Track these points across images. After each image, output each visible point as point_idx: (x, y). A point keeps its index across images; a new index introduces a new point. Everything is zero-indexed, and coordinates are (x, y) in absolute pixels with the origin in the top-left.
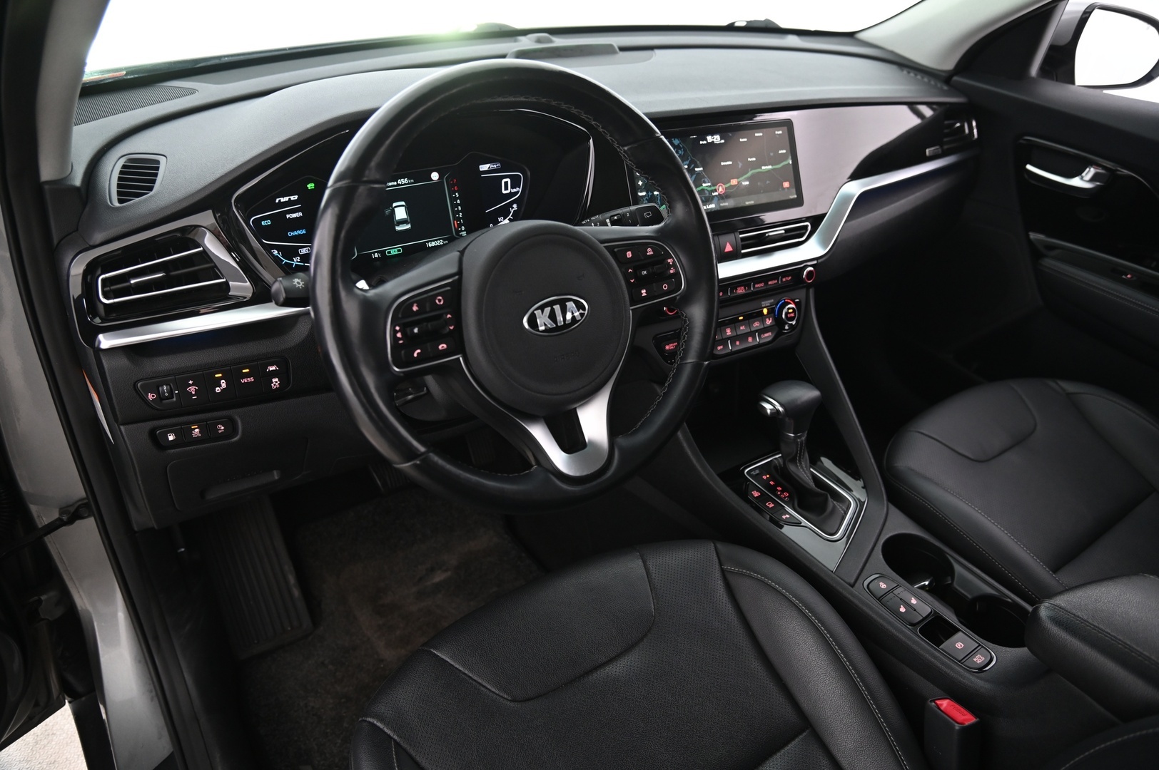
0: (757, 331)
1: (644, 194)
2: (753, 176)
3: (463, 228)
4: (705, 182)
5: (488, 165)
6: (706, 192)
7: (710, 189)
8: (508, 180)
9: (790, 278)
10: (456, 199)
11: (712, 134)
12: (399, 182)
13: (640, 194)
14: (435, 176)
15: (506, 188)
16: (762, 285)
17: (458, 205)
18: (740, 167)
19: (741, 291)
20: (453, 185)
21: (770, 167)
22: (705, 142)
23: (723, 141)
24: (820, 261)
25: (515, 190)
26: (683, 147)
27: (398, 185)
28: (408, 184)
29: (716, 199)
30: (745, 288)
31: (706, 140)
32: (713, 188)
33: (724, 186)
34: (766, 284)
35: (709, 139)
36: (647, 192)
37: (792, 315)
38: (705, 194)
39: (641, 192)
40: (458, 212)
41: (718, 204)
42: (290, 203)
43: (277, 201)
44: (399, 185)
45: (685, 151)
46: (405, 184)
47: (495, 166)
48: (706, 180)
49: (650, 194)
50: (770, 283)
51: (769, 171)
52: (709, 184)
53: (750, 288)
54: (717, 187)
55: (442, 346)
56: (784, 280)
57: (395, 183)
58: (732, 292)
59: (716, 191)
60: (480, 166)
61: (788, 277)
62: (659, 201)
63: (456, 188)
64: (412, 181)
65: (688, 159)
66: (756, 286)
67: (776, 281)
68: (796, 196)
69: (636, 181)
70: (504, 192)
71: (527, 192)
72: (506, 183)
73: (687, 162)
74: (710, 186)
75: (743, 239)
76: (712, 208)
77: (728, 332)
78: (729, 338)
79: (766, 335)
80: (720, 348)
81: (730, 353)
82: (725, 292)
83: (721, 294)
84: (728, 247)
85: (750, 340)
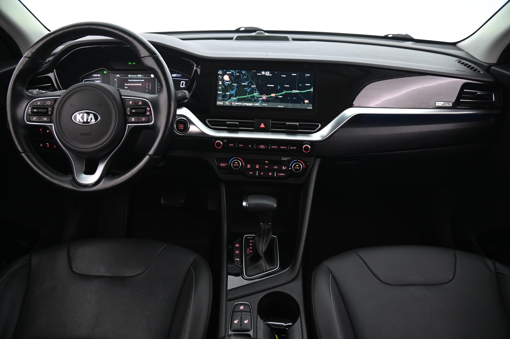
0: (276, 171)
1: (221, 93)
2: (286, 94)
4: (255, 93)
5: (176, 75)
6: (255, 97)
7: (258, 96)
8: (184, 82)
9: (295, 148)
11: (265, 71)
12: (138, 76)
13: (219, 93)
14: (153, 76)
15: (182, 85)
16: (276, 147)
18: (278, 88)
19: (262, 147)
21: (298, 91)
22: (260, 74)
23: (271, 75)
24: (316, 143)
26: (247, 75)
27: (137, 77)
28: (141, 77)
29: (260, 101)
30: (265, 146)
31: (261, 73)
32: (260, 96)
33: (267, 96)
34: (279, 147)
35: (263, 73)
36: (223, 92)
37: (298, 168)
38: (254, 98)
39: (219, 92)
41: (261, 104)
42: (97, 77)
43: (93, 75)
44: (138, 77)
45: (248, 77)
46: (140, 77)
47: (179, 75)
48: (256, 92)
49: (224, 93)
50: (282, 147)
51: (297, 93)
52: (258, 94)
53: (268, 147)
54: (262, 96)
55: (45, 119)
56: (291, 148)
57: (136, 76)
58: (257, 146)
59: (261, 97)
61: (294, 147)
62: (228, 97)
64: (143, 76)
65: (248, 81)
66: (272, 147)
67: (286, 148)
68: (312, 108)
69: (218, 87)
70: (181, 86)
72: (183, 83)
73: (248, 82)
74: (258, 95)
75: (272, 124)
76: (257, 105)
77: (257, 167)
78: (257, 169)
79: (281, 174)
80: (250, 173)
81: (257, 177)
82: (253, 146)
83: (250, 146)
84: (262, 126)
85: (270, 174)
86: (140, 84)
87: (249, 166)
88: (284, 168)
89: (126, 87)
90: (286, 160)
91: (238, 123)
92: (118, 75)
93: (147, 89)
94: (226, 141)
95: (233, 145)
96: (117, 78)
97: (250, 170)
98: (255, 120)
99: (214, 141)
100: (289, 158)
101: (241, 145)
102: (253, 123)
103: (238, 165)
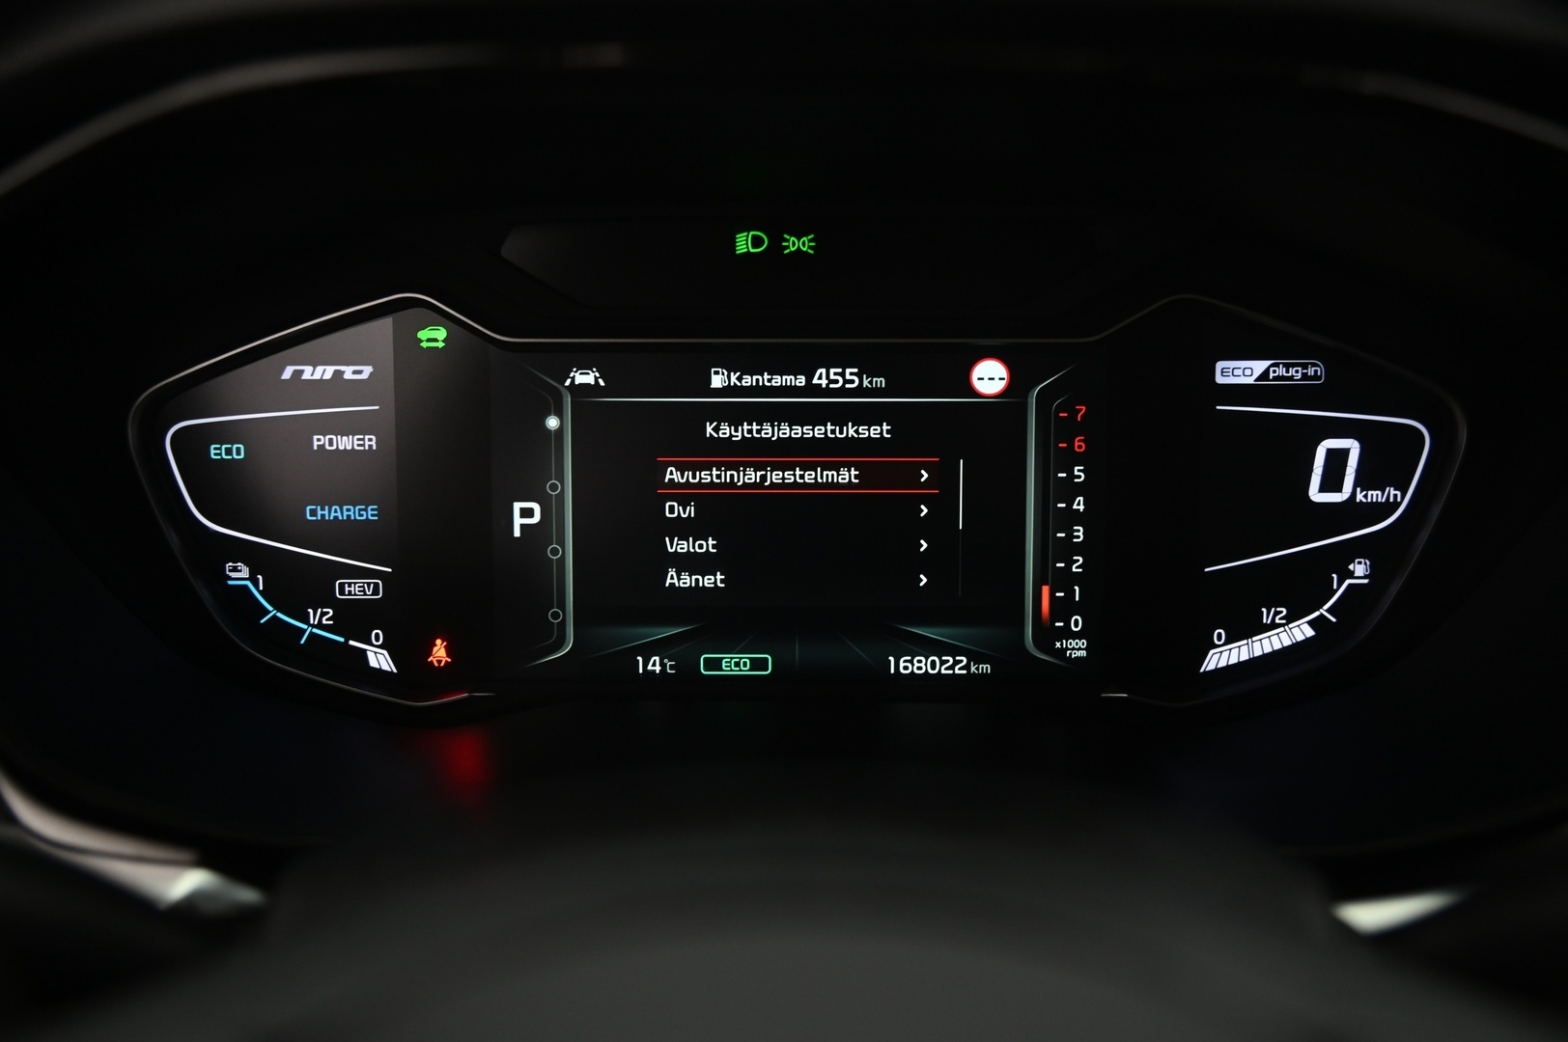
3: (1077, 623)
5: (1260, 366)
8: (1353, 447)
10: (1070, 490)
12: (818, 377)
14: (990, 377)
15: (1332, 482)
17: (1071, 518)
20: (1069, 430)
25: (1375, 495)
27: (811, 390)
28: (860, 391)
40: (1068, 549)
42: (336, 390)
43: (288, 373)
44: (817, 391)
46: (842, 392)
47: (1296, 373)
57: (801, 381)
60: (1220, 365)
63: (1079, 446)
64: (880, 382)
70: (1316, 495)
71: (1436, 511)
72: (1337, 459)
86: (847, 476)
89: (684, 505)
92: (584, 367)
93: (925, 528)
96: (568, 400)
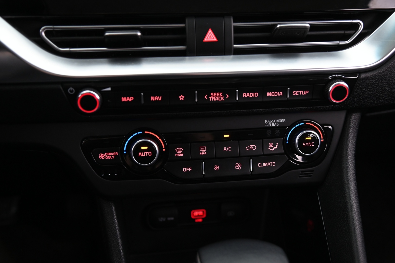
0: (251, 157)
9: (306, 92)
16: (256, 95)
19: (216, 97)
24: (363, 76)
30: (224, 95)
34: (263, 93)
37: (311, 144)
50: (269, 94)
53: (233, 95)
56: (296, 93)
58: (201, 96)
61: (304, 91)
66: (244, 95)
67: (281, 94)
75: (237, 29)
77: (203, 151)
78: (203, 158)
79: (266, 164)
80: (186, 170)
81: (204, 179)
82: (189, 96)
83: (182, 98)
84: (210, 37)
85: (238, 166)
87: (179, 153)
88: (272, 147)
90: (275, 127)
91: (139, 34)
94: (109, 89)
95: (131, 99)
97: (183, 161)
98: (187, 21)
99: (72, 91)
100: (284, 120)
101: (157, 98)
102: (182, 30)
103: (150, 154)
